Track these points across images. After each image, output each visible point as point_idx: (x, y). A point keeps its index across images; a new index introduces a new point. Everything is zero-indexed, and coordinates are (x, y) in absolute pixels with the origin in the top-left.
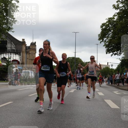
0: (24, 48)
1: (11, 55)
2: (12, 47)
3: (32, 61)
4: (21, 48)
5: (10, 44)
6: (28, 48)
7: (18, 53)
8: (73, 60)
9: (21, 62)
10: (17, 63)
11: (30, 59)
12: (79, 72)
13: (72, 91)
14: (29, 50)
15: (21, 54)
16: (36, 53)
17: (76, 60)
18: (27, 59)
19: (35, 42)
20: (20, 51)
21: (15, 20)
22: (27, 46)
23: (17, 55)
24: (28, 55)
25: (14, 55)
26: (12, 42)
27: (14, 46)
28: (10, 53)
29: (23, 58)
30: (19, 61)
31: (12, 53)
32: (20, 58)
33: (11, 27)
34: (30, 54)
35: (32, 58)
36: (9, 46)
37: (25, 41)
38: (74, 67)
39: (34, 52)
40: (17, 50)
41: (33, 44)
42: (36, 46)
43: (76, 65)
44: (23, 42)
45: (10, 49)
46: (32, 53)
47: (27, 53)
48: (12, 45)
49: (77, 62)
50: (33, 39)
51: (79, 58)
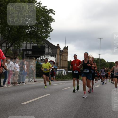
0: (58, 51)
1: (48, 57)
2: (49, 51)
3: (65, 62)
4: (56, 52)
5: (47, 48)
6: (61, 51)
7: (54, 55)
8: (98, 61)
9: (56, 63)
10: (53, 63)
11: (63, 60)
12: (103, 71)
13: (98, 86)
14: (62, 53)
15: (56, 56)
16: (68, 55)
17: (100, 60)
18: (61, 60)
19: (67, 47)
20: (56, 54)
21: (52, 29)
22: (61, 50)
23: (53, 57)
24: (61, 57)
25: (51, 57)
26: (49, 47)
27: (51, 50)
28: (47, 56)
29: (57, 59)
30: (54, 61)
31: (49, 55)
32: (55, 59)
33: (48, 35)
34: (63, 56)
35: (64, 59)
36: (47, 50)
37: (59, 46)
38: (99, 67)
39: (66, 54)
40: (53, 53)
41: (66, 48)
42: (68, 50)
43: (101, 65)
44: (58, 47)
45: (47, 52)
46: (65, 55)
47: (61, 55)
48: (49, 49)
49: (101, 62)
50: (66, 44)
51: (103, 59)
